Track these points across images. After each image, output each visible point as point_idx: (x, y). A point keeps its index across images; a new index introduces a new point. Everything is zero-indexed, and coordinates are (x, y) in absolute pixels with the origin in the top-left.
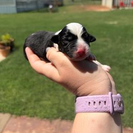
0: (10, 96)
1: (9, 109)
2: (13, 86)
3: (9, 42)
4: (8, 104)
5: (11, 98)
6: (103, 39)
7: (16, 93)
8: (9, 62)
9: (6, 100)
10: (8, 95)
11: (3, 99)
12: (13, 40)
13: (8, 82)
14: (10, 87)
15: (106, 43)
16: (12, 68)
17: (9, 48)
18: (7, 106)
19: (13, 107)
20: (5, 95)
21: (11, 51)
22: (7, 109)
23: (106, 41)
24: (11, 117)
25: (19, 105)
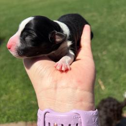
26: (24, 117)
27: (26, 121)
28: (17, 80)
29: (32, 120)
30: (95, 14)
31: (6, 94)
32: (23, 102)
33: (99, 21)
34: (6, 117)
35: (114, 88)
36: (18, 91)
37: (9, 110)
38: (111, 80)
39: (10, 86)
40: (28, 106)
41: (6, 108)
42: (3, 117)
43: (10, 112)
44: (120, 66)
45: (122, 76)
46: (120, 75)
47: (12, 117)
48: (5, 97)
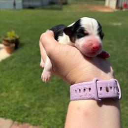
0: (12, 99)
1: (11, 114)
2: (17, 87)
3: (14, 39)
4: (11, 108)
5: (13, 101)
7: (19, 96)
8: (14, 60)
9: (8, 103)
10: (11, 98)
12: (18, 37)
13: (11, 82)
14: (13, 88)
15: (111, 46)
16: (16, 67)
17: (14, 45)
18: (9, 111)
19: (15, 112)
20: (7, 97)
21: (16, 48)
22: (9, 114)
23: (110, 43)
24: (13, 123)
25: (22, 110)
26: (14, 116)
27: (14, 120)
28: (20, 82)
29: (19, 121)
30: (114, 42)
31: (6, 92)
32: (18, 103)
33: (115, 49)
36: (17, 92)
37: (3, 106)
39: (12, 87)
40: (21, 107)
43: (4, 108)
47: (3, 113)
48: (4, 94)
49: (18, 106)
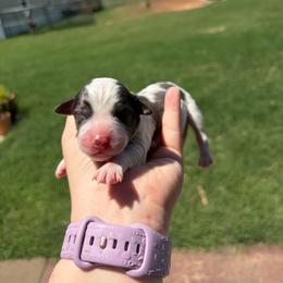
0: (33, 220)
1: (38, 246)
2: (36, 195)
3: (5, 101)
4: (35, 236)
5: (37, 222)
6: (204, 67)
7: (47, 211)
8: (15, 145)
9: (27, 228)
10: (29, 217)
11: (20, 227)
12: (13, 97)
13: (22, 189)
14: (30, 199)
15: (212, 74)
16: (23, 158)
17: (8, 115)
18: (32, 242)
19: (47, 241)
20: (22, 217)
21: (14, 120)
22: (35, 248)
24: (47, 263)
26: (45, 250)
27: (47, 256)
28: (41, 184)
30: (216, 65)
31: (17, 209)
32: (46, 223)
33: (222, 79)
34: (11, 247)
35: (226, 202)
36: (39, 204)
37: (17, 237)
38: (222, 188)
39: (27, 196)
40: (55, 229)
41: (15, 233)
42: (6, 249)
43: (20, 240)
44: (246, 163)
45: (247, 180)
46: (243, 178)
47: (21, 248)
48: (13, 214)
49: (50, 228)
